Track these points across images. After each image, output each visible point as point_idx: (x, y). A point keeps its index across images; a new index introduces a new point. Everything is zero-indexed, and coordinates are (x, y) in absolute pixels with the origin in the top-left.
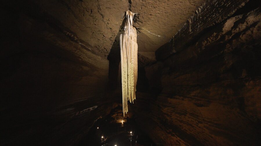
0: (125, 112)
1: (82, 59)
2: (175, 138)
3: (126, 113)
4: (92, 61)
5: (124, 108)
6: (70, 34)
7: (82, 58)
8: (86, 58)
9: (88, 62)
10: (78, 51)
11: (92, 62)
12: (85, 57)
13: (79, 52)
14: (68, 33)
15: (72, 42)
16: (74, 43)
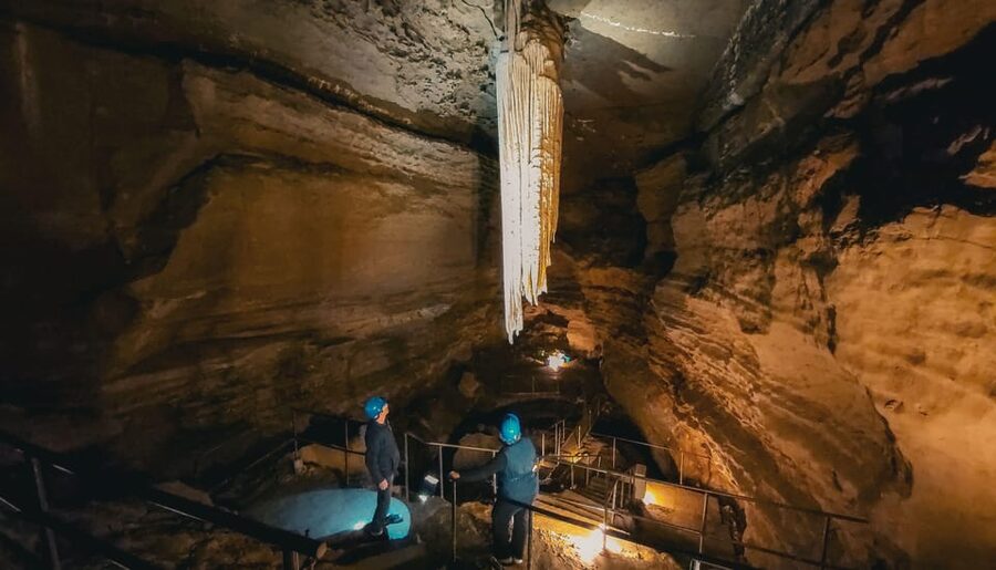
0: (515, 332)
1: (378, 161)
2: (700, 433)
3: (517, 334)
4: (419, 161)
5: (510, 317)
6: (329, 84)
7: (378, 156)
8: (394, 154)
9: (404, 169)
10: (360, 135)
11: (418, 165)
12: (387, 152)
13: (362, 139)
14: (323, 82)
15: (335, 111)
16: (340, 114)
